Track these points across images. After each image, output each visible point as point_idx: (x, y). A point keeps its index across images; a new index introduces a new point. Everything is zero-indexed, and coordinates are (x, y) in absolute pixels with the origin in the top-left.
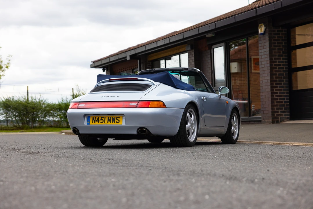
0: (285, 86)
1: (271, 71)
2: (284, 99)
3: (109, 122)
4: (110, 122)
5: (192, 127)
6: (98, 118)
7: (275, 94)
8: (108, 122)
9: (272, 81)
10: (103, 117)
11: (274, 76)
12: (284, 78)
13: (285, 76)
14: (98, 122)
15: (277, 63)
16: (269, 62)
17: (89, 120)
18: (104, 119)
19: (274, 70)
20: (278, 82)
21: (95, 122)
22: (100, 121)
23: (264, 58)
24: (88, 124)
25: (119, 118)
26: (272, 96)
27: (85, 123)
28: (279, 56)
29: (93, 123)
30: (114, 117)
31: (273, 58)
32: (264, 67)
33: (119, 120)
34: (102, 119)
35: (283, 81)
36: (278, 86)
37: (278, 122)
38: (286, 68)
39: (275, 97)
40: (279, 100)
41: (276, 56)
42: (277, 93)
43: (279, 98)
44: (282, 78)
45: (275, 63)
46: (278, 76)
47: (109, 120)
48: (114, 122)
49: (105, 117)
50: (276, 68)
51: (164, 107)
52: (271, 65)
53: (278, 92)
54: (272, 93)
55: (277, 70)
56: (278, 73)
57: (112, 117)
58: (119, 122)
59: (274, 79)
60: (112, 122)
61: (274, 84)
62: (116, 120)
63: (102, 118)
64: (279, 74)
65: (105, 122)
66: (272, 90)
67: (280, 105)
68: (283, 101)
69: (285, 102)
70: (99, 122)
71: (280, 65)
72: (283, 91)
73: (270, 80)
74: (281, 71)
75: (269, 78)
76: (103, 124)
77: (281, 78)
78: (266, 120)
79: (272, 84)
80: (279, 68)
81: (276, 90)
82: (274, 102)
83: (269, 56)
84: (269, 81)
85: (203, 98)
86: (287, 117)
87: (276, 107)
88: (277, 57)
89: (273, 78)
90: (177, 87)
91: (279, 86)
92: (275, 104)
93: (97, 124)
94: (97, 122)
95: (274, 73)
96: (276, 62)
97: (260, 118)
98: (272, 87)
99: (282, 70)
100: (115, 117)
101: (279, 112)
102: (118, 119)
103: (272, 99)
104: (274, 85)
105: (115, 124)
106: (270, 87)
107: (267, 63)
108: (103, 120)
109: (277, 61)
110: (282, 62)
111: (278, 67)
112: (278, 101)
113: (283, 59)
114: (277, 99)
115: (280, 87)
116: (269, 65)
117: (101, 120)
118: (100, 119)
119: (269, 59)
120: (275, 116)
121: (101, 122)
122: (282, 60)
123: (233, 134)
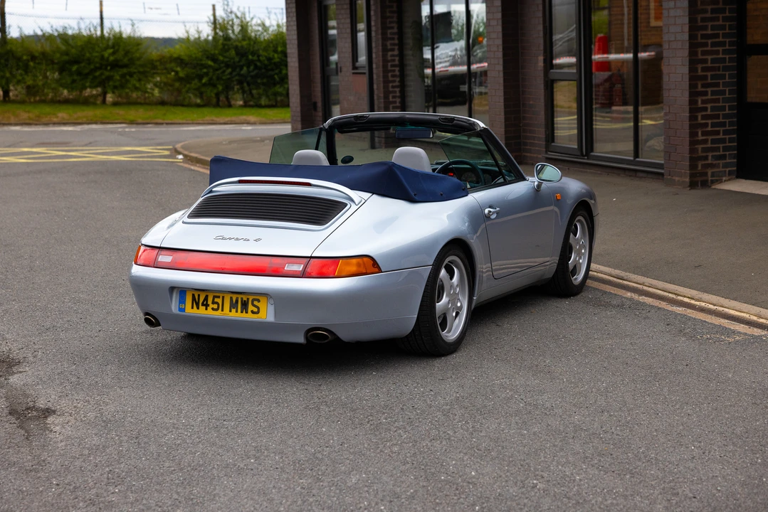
0: (727, 89)
1: (692, 53)
2: (723, 124)
3: (234, 310)
4: (237, 312)
5: (454, 304)
6: (206, 299)
7: (701, 111)
8: (230, 311)
9: (693, 78)
10: (219, 297)
11: (700, 67)
12: (725, 69)
13: (727, 64)
14: (206, 309)
15: (709, 32)
16: (686, 29)
17: (182, 301)
18: (219, 301)
19: (700, 50)
20: (709, 81)
21: (198, 308)
22: (211, 306)
23: (676, 17)
24: (183, 310)
25: (259, 301)
26: (692, 118)
27: (174, 308)
28: (713, 11)
29: (192, 308)
30: (245, 299)
31: (699, 17)
32: (674, 39)
33: (258, 308)
34: (216, 300)
35: (723, 77)
36: (709, 90)
37: (705, 185)
38: (731, 44)
39: (700, 120)
40: (709, 129)
41: (705, 11)
42: (706, 109)
43: (710, 122)
44: (719, 71)
45: (704, 32)
46: (709, 65)
47: (233, 306)
48: (247, 312)
49: (223, 297)
50: (705, 44)
51: (377, 270)
52: (692, 37)
53: (709, 106)
54: (694, 110)
55: (709, 48)
56: (709, 57)
57: (242, 299)
58: (258, 312)
59: (700, 73)
60: (242, 312)
61: (699, 86)
62: (251, 308)
63: (214, 297)
64: (713, 61)
65: (222, 310)
66: (692, 102)
67: (712, 140)
68: (721, 129)
69: (725, 133)
70: (209, 308)
71: (717, 36)
72: (721, 104)
73: (688, 76)
74: (717, 52)
75: (686, 70)
76: (218, 314)
77: (718, 69)
78: (677, 179)
79: (692, 86)
80: (714, 45)
81: (703, 102)
82: (697, 133)
83: (687, 14)
84: (687, 78)
85: (486, 211)
86: (729, 171)
87: (702, 146)
88: (709, 15)
89: (697, 72)
90: (416, 198)
91: (711, 91)
92: (700, 137)
93: (202, 311)
94: (202, 308)
95: (700, 57)
96: (705, 28)
97: (660, 166)
98: (693, 94)
99: (721, 49)
100: (248, 299)
101: (710, 158)
102: (256, 303)
103: (691, 126)
104: (700, 89)
105: (248, 317)
106: (687, 94)
107: (682, 32)
108: (217, 303)
109: (710, 24)
110: (723, 27)
111: (710, 41)
112: (707, 129)
113: (725, 19)
114: (706, 125)
115: (713, 93)
116: (686, 36)
117: (213, 303)
118: (210, 302)
119: (686, 20)
120: (700, 168)
121: (213, 309)
122: (721, 23)
123: (574, 272)
